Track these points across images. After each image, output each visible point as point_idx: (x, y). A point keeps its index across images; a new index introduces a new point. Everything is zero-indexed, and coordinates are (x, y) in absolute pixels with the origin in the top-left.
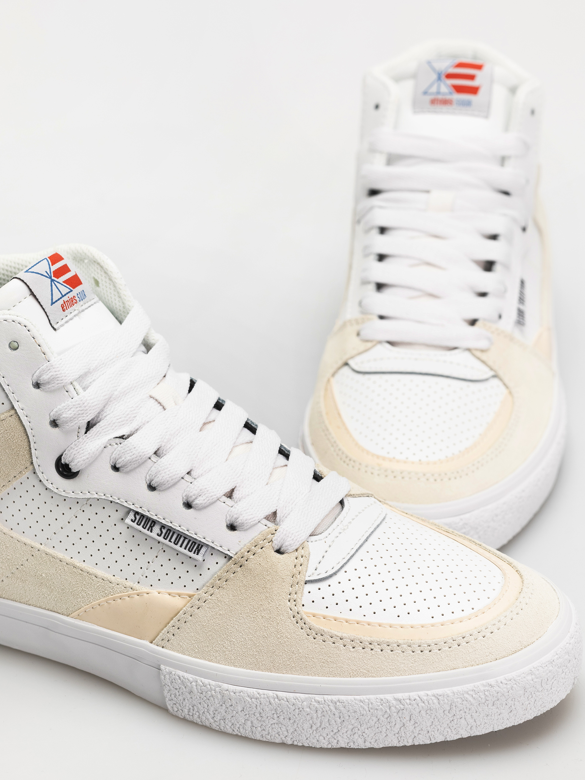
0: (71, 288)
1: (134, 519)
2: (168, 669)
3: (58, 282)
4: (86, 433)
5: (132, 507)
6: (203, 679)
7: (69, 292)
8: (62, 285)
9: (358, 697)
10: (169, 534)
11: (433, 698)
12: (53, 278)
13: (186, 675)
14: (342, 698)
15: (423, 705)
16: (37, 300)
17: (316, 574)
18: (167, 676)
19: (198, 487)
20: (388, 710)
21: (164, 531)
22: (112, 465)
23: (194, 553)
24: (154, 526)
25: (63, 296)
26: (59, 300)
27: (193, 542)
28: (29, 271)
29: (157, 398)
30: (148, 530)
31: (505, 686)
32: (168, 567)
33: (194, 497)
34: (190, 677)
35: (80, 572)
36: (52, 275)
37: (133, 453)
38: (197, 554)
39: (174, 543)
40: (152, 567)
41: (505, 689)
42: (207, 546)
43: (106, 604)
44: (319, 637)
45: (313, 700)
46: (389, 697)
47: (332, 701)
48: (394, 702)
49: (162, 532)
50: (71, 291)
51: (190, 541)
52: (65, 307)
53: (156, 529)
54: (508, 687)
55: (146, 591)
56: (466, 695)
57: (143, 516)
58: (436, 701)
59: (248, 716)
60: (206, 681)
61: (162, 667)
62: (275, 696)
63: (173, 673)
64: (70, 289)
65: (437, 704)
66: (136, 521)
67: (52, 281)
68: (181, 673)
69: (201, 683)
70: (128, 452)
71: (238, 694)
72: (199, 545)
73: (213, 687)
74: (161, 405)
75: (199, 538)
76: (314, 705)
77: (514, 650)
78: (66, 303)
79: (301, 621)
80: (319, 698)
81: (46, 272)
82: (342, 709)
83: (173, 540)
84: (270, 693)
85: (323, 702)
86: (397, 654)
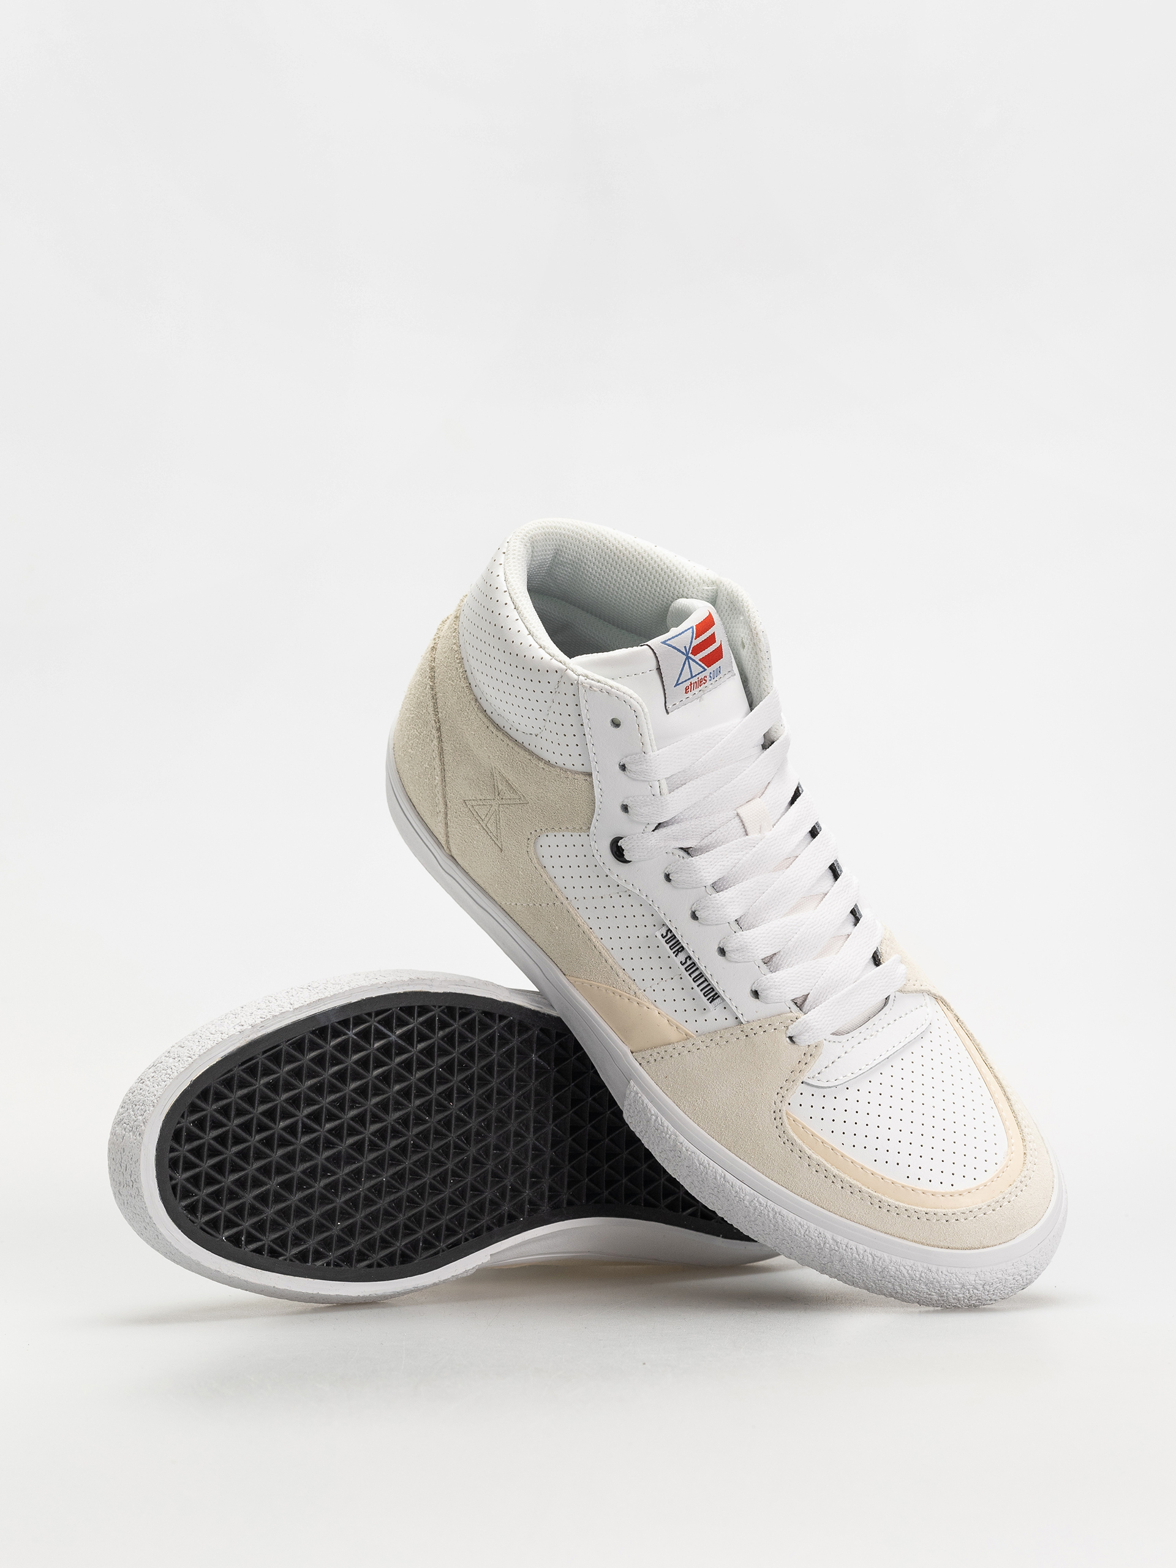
0: (706, 667)
1: (665, 934)
2: (636, 1089)
3: (694, 661)
4: (653, 831)
5: (668, 923)
6: (664, 1119)
7: (702, 672)
8: (697, 663)
9: (799, 1219)
10: (692, 967)
11: (870, 1256)
12: (690, 655)
13: (650, 1105)
14: (784, 1212)
15: (857, 1256)
16: (661, 678)
17: (815, 1079)
18: (633, 1094)
19: (739, 941)
20: (822, 1244)
21: (689, 962)
22: (666, 873)
23: (708, 1000)
24: (681, 951)
25: (692, 677)
26: (685, 681)
27: (712, 988)
28: (667, 642)
29: (744, 820)
30: (674, 953)
31: (944, 1276)
32: (679, 995)
33: (731, 949)
34: (654, 1110)
35: (593, 948)
36: (691, 651)
37: (690, 875)
38: (710, 1003)
39: (693, 979)
40: (663, 984)
41: (943, 1279)
42: (723, 1000)
43: (604, 991)
44: (788, 1144)
45: (756, 1199)
46: (829, 1235)
47: (773, 1209)
48: (831, 1241)
49: (686, 962)
50: (705, 670)
51: (709, 985)
52: (689, 690)
53: (682, 957)
54: (947, 1278)
55: (647, 1004)
56: (902, 1268)
57: (674, 937)
58: (870, 1259)
59: (691, 1173)
60: (666, 1123)
61: (632, 1083)
62: (723, 1175)
63: (640, 1095)
64: (703, 668)
65: (871, 1262)
66: (666, 938)
67: (688, 658)
68: (646, 1101)
69: (660, 1122)
70: (686, 872)
71: (689, 1153)
72: (716, 994)
73: (670, 1132)
74: (744, 828)
75: (719, 989)
76: (755, 1204)
77: (970, 1246)
78: (692, 685)
79: (779, 1120)
80: (762, 1200)
81: (685, 647)
82: (780, 1221)
83: (694, 975)
84: (720, 1170)
85: (765, 1206)
86: (855, 1199)
